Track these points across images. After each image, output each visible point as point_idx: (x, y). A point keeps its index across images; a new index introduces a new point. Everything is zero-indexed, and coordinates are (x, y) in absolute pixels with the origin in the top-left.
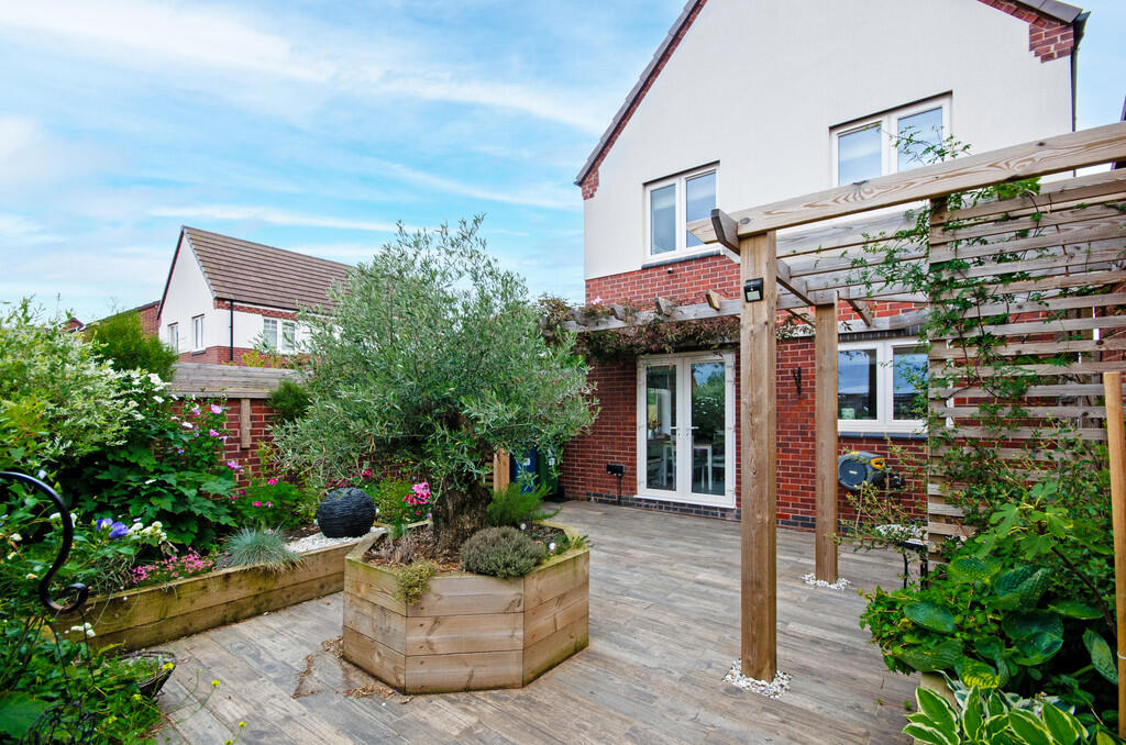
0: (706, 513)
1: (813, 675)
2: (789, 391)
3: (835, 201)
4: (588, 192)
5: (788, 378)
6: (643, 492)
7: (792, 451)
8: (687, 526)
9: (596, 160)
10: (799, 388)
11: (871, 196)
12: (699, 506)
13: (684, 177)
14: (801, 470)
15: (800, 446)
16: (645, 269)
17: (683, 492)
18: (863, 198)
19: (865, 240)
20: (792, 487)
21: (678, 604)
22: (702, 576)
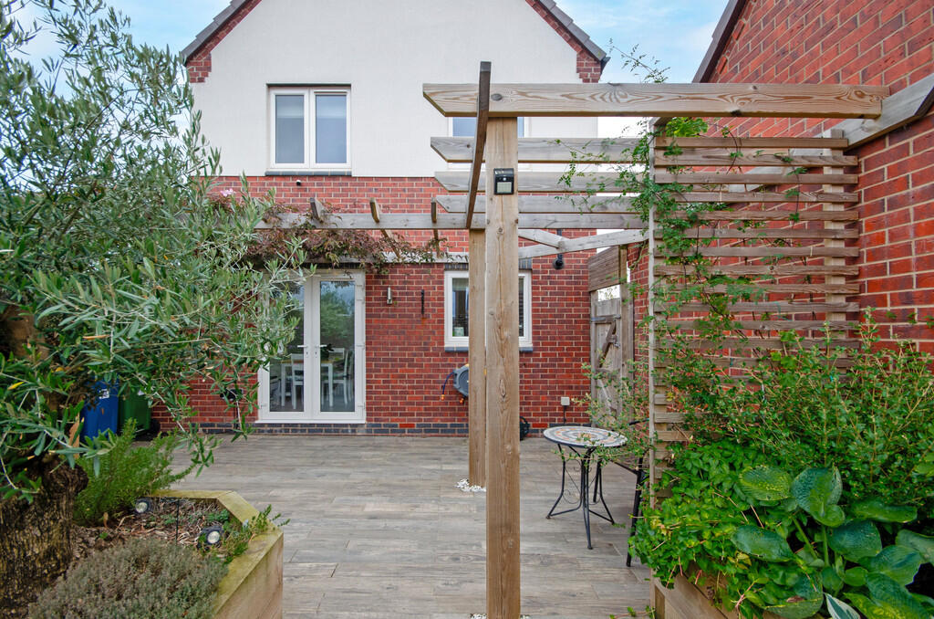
0: (337, 431)
1: (542, 606)
2: (414, 310)
3: (592, 97)
4: (196, 74)
5: (413, 299)
6: (266, 416)
7: (416, 365)
8: (323, 449)
9: (208, 40)
10: (423, 309)
11: (626, 100)
12: (329, 425)
13: (313, 91)
14: (425, 382)
15: (423, 360)
16: (269, 176)
17: (312, 412)
18: (618, 101)
19: (571, 158)
20: (416, 398)
21: (367, 555)
22: (371, 508)
